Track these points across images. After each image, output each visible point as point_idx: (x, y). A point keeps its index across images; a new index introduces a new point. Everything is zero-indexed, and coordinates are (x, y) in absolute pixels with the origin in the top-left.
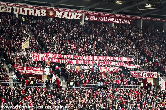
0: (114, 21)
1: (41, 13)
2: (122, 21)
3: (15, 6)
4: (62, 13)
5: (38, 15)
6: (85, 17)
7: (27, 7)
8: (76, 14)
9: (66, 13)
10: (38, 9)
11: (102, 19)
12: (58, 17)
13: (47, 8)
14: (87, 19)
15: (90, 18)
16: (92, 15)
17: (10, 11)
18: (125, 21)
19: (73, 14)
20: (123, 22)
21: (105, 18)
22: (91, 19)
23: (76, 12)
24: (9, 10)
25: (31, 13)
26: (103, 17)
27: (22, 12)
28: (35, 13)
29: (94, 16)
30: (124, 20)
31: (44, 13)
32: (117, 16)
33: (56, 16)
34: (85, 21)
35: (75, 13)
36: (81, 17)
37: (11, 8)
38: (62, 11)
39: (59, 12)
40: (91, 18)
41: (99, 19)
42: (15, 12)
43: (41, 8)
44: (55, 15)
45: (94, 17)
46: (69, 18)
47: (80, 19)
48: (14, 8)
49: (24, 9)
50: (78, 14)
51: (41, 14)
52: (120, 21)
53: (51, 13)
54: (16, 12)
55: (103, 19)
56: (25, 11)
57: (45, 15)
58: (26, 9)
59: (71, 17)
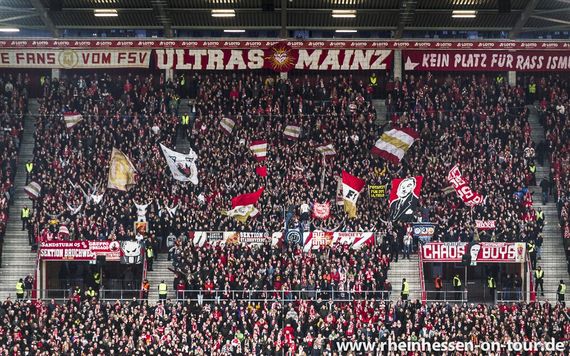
0: (514, 63)
1: (246, 60)
2: (545, 62)
3: (163, 47)
4: (319, 52)
5: (236, 66)
6: (404, 62)
7: (200, 46)
8: (370, 53)
9: (333, 54)
10: (238, 48)
11: (466, 62)
12: (307, 69)
13: (268, 44)
14: (410, 66)
15: (421, 63)
16: (430, 52)
17: (146, 64)
18: (557, 62)
19: (359, 54)
20: (552, 63)
21: (477, 56)
22: (425, 63)
23: (369, 46)
24: (142, 61)
25: (216, 63)
26: (471, 56)
27: (185, 63)
28: (226, 60)
29: (437, 52)
30: (556, 58)
31: (255, 59)
32: (524, 47)
33: (299, 66)
34: (404, 72)
35: (364, 52)
36: (389, 61)
37: (149, 53)
38: (318, 48)
39: (310, 52)
40: (425, 60)
41: (457, 61)
42: (161, 65)
43: (247, 44)
44: (296, 62)
45: (436, 58)
46: (345, 66)
47: (384, 66)
48: (160, 53)
49: (191, 53)
50: (378, 53)
51: (246, 64)
52: (537, 62)
53: (280, 58)
54: (165, 62)
55: (470, 61)
56: (193, 57)
57: (260, 64)
58: (197, 54)
59: (351, 63)
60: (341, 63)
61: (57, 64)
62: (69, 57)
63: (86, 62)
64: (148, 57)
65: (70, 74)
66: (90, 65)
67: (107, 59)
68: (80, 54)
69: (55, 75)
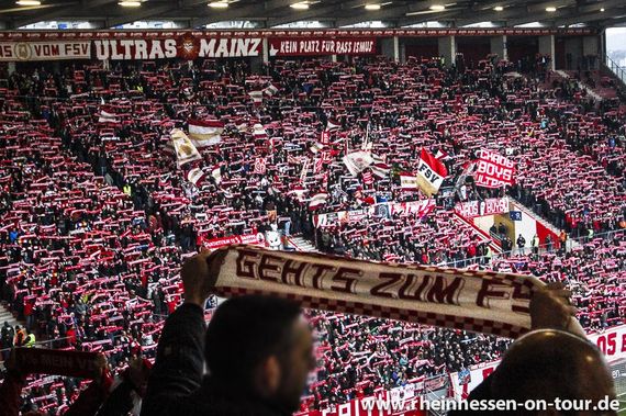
0: (335, 48)
1: (164, 50)
2: (352, 46)
3: (99, 38)
4: (213, 41)
5: (157, 55)
6: (269, 49)
7: (128, 36)
8: (247, 41)
9: (224, 42)
10: (157, 38)
11: (307, 48)
12: (206, 57)
13: (178, 34)
14: (273, 52)
15: (279, 49)
17: (88, 55)
19: (240, 41)
20: (356, 47)
21: (313, 42)
22: (282, 49)
23: (246, 35)
24: (85, 52)
25: (141, 53)
26: (310, 42)
27: (118, 54)
28: (149, 52)
29: (289, 41)
30: (358, 43)
31: (170, 48)
33: (201, 54)
34: (270, 58)
35: (244, 40)
36: (260, 48)
37: (89, 44)
38: (213, 37)
39: (208, 42)
40: (282, 47)
41: (302, 47)
42: (99, 56)
43: (163, 34)
44: (199, 50)
45: (289, 45)
46: (232, 54)
47: (256, 53)
48: (98, 43)
49: (123, 43)
50: (252, 41)
51: (164, 53)
52: (348, 47)
53: (188, 47)
54: (103, 54)
55: (310, 47)
56: (124, 47)
57: (174, 54)
58: (127, 44)
59: (236, 51)
60: (229, 51)
61: (14, 57)
62: (23, 49)
63: (39, 54)
64: (89, 47)
65: (25, 67)
66: (42, 57)
67: (56, 51)
68: (32, 45)
69: (11, 69)
